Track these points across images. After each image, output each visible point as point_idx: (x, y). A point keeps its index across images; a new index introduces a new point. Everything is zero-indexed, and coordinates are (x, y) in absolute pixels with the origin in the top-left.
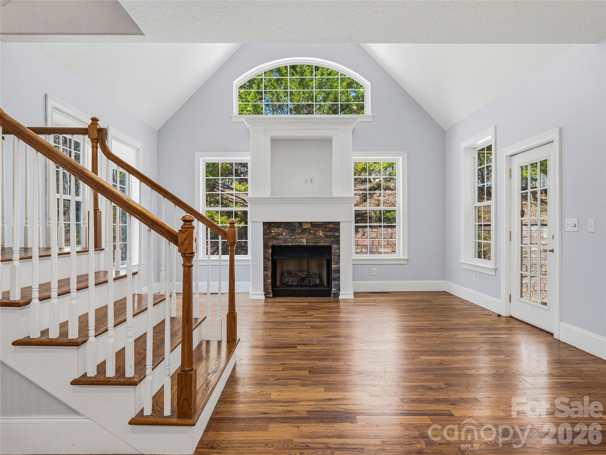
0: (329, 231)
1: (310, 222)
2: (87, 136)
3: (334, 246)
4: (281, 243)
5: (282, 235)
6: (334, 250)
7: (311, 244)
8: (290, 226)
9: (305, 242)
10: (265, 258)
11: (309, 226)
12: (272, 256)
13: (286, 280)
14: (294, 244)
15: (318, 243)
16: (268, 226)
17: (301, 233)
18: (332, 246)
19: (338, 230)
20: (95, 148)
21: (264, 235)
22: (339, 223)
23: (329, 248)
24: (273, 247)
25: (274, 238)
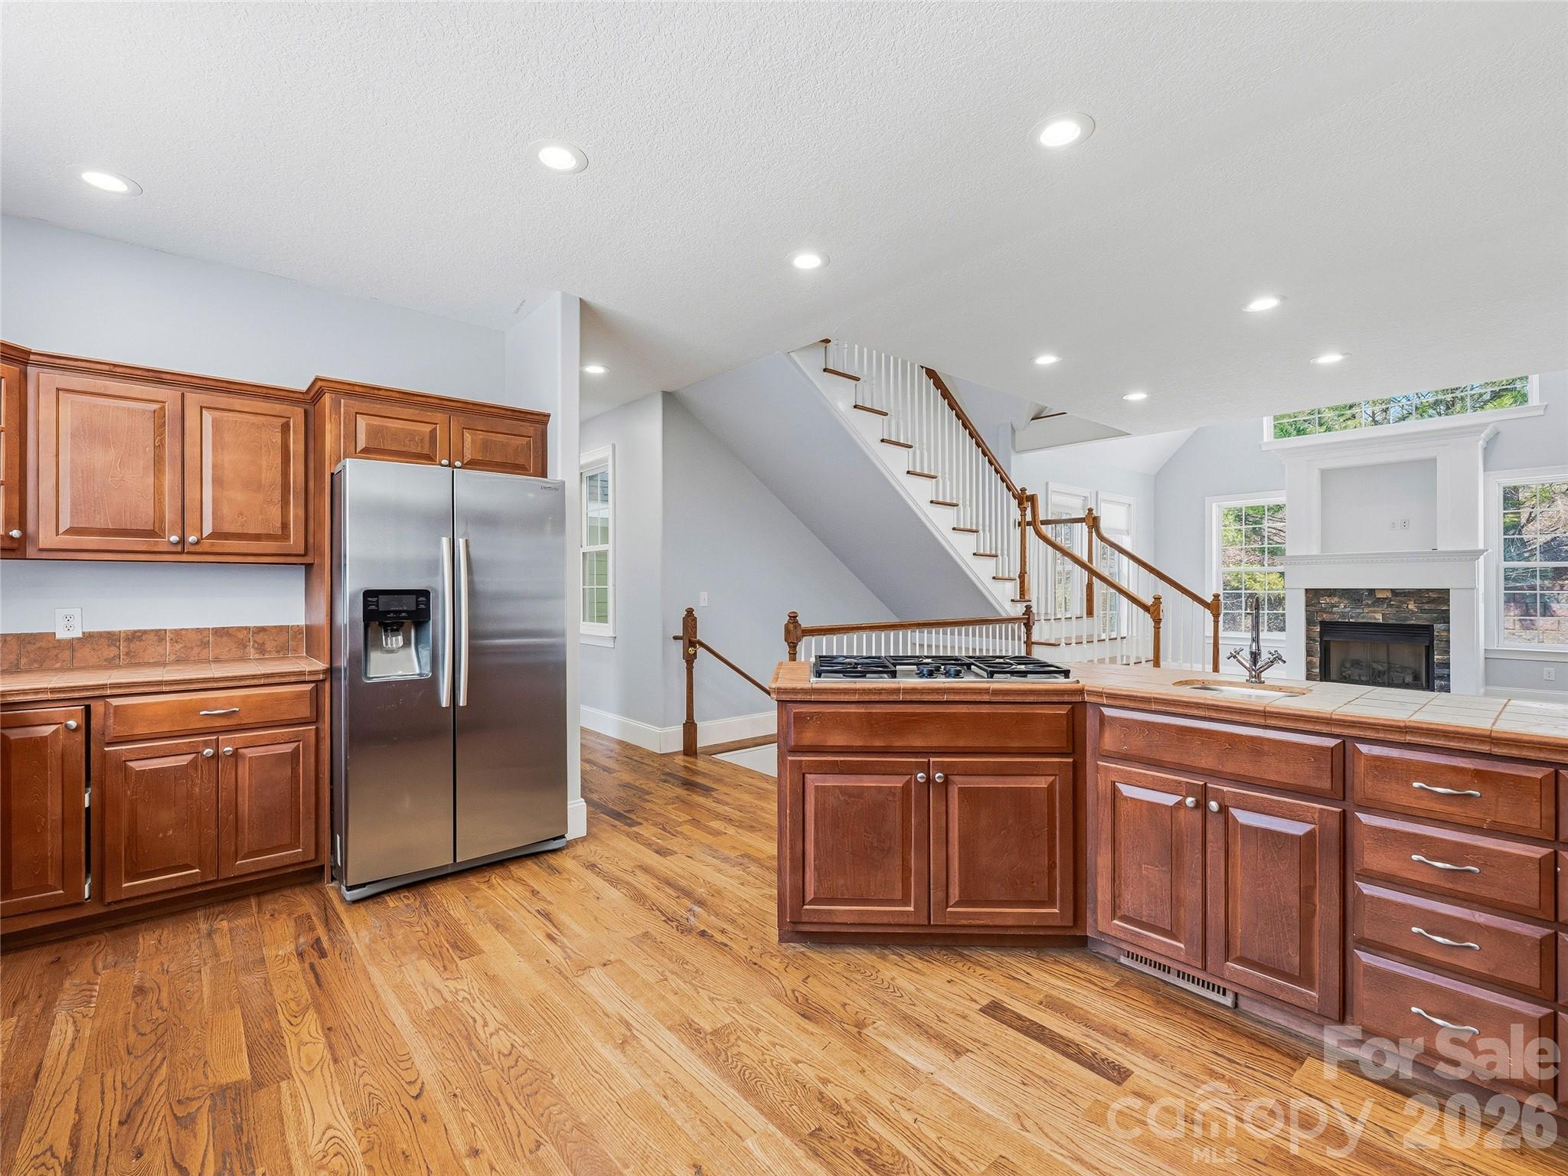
0: (1428, 603)
1: (1391, 589)
2: (1084, 524)
3: (1438, 627)
4: (1337, 618)
5: (1338, 607)
6: (1437, 632)
7: (1391, 622)
8: (1353, 595)
9: (1381, 618)
10: (1309, 638)
11: (1389, 595)
12: (1321, 637)
13: (1349, 672)
14: (1360, 621)
15: (1406, 621)
16: (1313, 595)
17: (1373, 605)
18: (1435, 625)
19: (1447, 602)
20: (1090, 533)
21: (1306, 606)
22: (1447, 591)
23: (1429, 629)
24: (1323, 624)
25: (1323, 611)
